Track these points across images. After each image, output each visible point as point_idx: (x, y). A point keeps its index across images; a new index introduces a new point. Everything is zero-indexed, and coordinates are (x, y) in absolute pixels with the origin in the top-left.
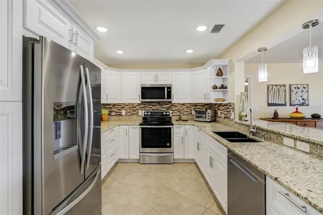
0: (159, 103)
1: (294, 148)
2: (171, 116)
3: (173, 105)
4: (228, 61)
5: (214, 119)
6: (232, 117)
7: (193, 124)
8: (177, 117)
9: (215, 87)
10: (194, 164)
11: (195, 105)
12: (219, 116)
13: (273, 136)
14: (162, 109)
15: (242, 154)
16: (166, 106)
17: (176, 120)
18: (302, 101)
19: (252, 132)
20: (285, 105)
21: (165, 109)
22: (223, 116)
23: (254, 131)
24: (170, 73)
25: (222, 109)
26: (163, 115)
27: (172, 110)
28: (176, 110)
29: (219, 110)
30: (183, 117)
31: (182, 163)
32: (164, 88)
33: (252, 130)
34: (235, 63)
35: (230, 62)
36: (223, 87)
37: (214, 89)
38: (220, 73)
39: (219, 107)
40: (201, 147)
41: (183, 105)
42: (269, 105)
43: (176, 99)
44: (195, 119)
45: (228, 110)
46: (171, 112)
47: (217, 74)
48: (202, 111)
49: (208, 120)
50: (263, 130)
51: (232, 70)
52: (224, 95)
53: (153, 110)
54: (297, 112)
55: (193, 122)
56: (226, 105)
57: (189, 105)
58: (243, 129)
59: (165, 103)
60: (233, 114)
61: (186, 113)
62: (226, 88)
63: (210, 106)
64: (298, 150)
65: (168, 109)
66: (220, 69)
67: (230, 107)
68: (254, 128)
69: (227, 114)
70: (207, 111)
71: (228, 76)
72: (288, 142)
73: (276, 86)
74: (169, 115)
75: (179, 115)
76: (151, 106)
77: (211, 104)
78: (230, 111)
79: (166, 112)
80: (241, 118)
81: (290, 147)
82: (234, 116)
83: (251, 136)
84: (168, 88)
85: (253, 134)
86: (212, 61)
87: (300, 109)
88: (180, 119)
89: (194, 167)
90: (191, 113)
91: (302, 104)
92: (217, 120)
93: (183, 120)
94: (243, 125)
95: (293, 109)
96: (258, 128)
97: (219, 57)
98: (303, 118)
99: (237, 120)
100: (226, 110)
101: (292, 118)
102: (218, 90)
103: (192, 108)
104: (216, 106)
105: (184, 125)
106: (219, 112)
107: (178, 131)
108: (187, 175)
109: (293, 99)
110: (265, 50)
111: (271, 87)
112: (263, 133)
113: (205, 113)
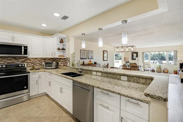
0: (14, 58)
1: (96, 75)
2: (26, 67)
3: (28, 59)
4: (67, 36)
5: (57, 67)
6: (68, 65)
7: (44, 71)
8: (31, 67)
9: (59, 49)
10: (45, 96)
11: (45, 59)
12: (60, 65)
13: (88, 72)
14: (17, 62)
15: (82, 81)
16: (21, 60)
17: (31, 70)
18: (91, 57)
19: (79, 71)
20: (86, 59)
21: (20, 62)
22: (62, 65)
23: (80, 70)
24: (26, 36)
25: (62, 61)
26: (19, 67)
27: (27, 63)
28: (30, 63)
29: (60, 61)
30: (36, 67)
31: (37, 97)
32: (21, 47)
33: (79, 70)
34: (71, 38)
35: (67, 37)
36: (63, 49)
37: (58, 50)
38: (62, 41)
39: (59, 60)
40: (52, 84)
41: (36, 59)
42: (81, 59)
43: (31, 55)
44: (45, 67)
45: (66, 61)
46: (26, 64)
47: (61, 42)
48: (49, 63)
49: (53, 68)
50: (84, 70)
51: (69, 41)
52: (63, 53)
53: (8, 63)
54: (90, 61)
55: (43, 70)
56: (64, 59)
57: (40, 59)
58: (74, 71)
59: (20, 58)
60: (68, 63)
61: (38, 64)
62: (65, 50)
63: (54, 59)
64: (98, 76)
65: (23, 62)
66: (62, 39)
67: (67, 60)
68: (80, 69)
69: (65, 64)
70: (53, 62)
71: (66, 44)
72: (94, 73)
73: (83, 50)
74: (24, 66)
75: (32, 66)
76: (6, 60)
77: (54, 58)
78: (67, 62)
79: (22, 64)
80: (73, 65)
81: (95, 75)
82: (70, 64)
83: (79, 73)
84: (25, 47)
85: (80, 72)
86: (58, 34)
87: (92, 60)
88: (33, 69)
89: (46, 97)
90: (42, 64)
91: (91, 59)
92: (58, 67)
93: (36, 69)
94: (74, 68)
95: (89, 60)
96: (82, 69)
97: (61, 32)
98: (92, 64)
99: (71, 66)
100: (64, 62)
101: (89, 64)
102: (60, 50)
103: (42, 61)
104: (58, 59)
105: (38, 72)
106: (60, 63)
107: (34, 76)
108: (43, 104)
109: (89, 56)
110: (84, 34)
111: (81, 50)
112: (84, 71)
113: (51, 63)
